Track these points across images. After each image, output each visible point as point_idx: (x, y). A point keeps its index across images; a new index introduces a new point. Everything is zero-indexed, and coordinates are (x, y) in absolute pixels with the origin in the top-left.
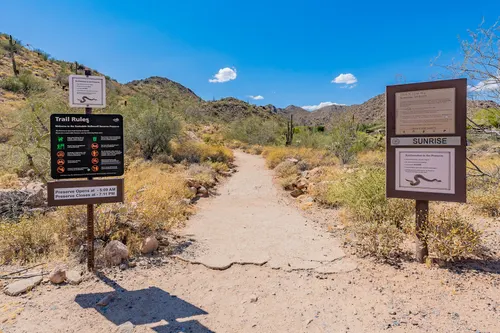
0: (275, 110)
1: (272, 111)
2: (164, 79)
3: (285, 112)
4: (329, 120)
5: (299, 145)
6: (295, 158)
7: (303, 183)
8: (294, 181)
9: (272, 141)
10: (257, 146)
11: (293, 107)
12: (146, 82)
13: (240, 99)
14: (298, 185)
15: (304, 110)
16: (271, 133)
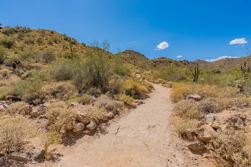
0: (188, 63)
1: (186, 63)
2: (131, 51)
3: (194, 63)
4: (223, 67)
5: (203, 83)
6: (198, 94)
7: (207, 135)
8: (195, 129)
9: (183, 79)
10: (170, 82)
11: (199, 60)
12: (124, 53)
13: (168, 58)
14: (200, 135)
15: (206, 62)
16: (183, 74)
